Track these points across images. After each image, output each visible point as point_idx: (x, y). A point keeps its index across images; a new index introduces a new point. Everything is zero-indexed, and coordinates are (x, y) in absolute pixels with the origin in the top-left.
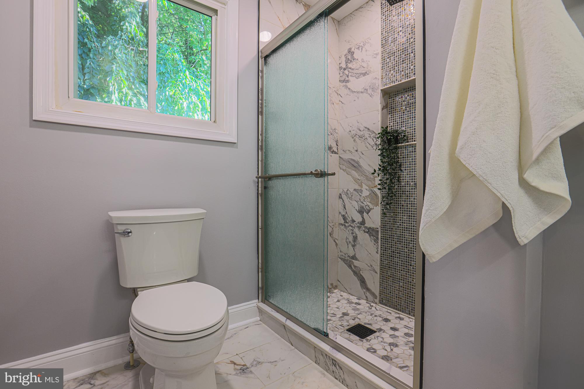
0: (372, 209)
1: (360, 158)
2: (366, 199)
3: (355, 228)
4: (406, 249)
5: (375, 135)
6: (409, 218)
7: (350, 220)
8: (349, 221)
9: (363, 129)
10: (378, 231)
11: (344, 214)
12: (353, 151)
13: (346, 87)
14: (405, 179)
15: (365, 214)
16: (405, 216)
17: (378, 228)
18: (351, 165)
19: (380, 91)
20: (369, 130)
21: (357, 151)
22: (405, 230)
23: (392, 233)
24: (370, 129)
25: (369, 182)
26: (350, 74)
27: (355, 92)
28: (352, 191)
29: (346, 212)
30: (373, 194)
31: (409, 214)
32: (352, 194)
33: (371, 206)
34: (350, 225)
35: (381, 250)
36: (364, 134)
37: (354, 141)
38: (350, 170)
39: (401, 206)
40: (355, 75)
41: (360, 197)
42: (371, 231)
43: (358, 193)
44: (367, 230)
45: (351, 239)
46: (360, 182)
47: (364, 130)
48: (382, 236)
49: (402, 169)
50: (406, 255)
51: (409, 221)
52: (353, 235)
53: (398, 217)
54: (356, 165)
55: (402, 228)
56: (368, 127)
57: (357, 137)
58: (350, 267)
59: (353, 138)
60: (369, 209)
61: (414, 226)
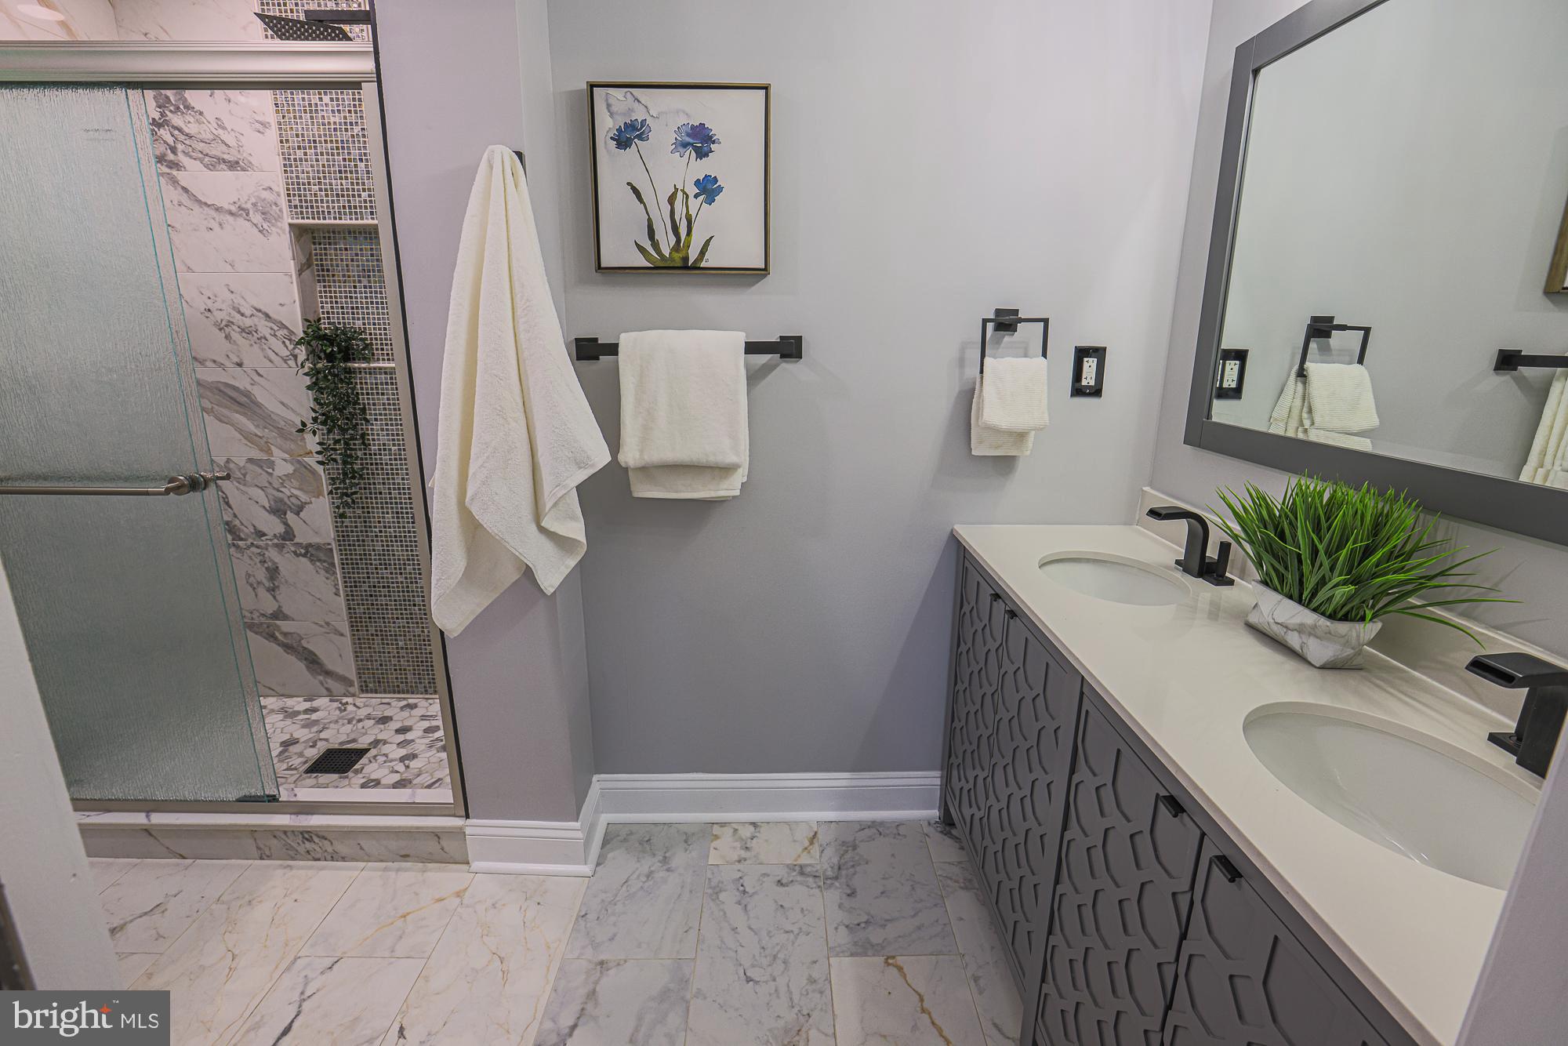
0: (306, 503)
1: (252, 384)
2: (287, 482)
3: (270, 549)
4: (399, 576)
5: (287, 334)
6: (398, 518)
7: (250, 534)
8: (247, 535)
9: (251, 313)
10: (331, 550)
11: (230, 519)
12: (227, 363)
13: (174, 182)
14: (379, 440)
15: (290, 516)
16: (388, 513)
17: (329, 544)
18: (228, 399)
19: (287, 228)
20: (270, 317)
21: (240, 365)
22: (392, 541)
23: (364, 550)
24: (271, 315)
25: (288, 442)
26: (180, 147)
27: (206, 204)
28: (242, 464)
29: (234, 514)
30: (304, 470)
31: (397, 508)
32: (243, 472)
33: (304, 497)
34: (252, 543)
35: (346, 587)
36: (255, 325)
37: (226, 337)
38: (225, 411)
39: (376, 493)
40: (200, 155)
41: (270, 478)
42: (311, 552)
43: (261, 467)
44: (303, 551)
45: (261, 574)
46: (262, 442)
47: (252, 315)
48: (342, 559)
49: (368, 417)
50: (403, 587)
51: (399, 522)
52: (266, 565)
53: (374, 517)
54: (243, 400)
55: (386, 537)
56: (264, 309)
57: (234, 330)
58: (271, 637)
59: (220, 329)
60: (300, 503)
61: (409, 532)
